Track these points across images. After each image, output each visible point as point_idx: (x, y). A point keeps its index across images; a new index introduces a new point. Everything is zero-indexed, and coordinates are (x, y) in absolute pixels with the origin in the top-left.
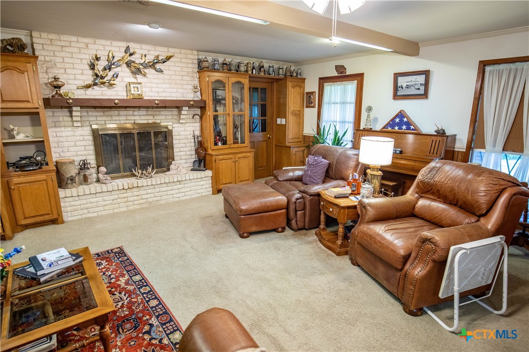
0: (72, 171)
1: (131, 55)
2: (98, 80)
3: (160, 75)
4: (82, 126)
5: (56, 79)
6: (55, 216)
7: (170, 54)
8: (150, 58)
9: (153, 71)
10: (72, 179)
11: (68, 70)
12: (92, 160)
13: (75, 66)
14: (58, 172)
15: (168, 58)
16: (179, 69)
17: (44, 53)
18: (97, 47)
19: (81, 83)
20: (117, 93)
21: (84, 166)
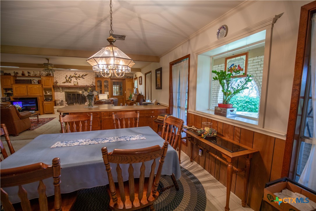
0: (58, 102)
1: (76, 75)
2: (67, 81)
3: (84, 79)
4: (63, 92)
5: (56, 81)
6: (52, 112)
7: (87, 74)
8: (81, 75)
9: (82, 78)
10: (58, 104)
11: (60, 79)
12: (64, 100)
13: (62, 78)
14: (55, 102)
15: (86, 75)
16: (89, 77)
17: (55, 75)
18: (67, 73)
19: (63, 82)
20: (72, 84)
21: (62, 101)
